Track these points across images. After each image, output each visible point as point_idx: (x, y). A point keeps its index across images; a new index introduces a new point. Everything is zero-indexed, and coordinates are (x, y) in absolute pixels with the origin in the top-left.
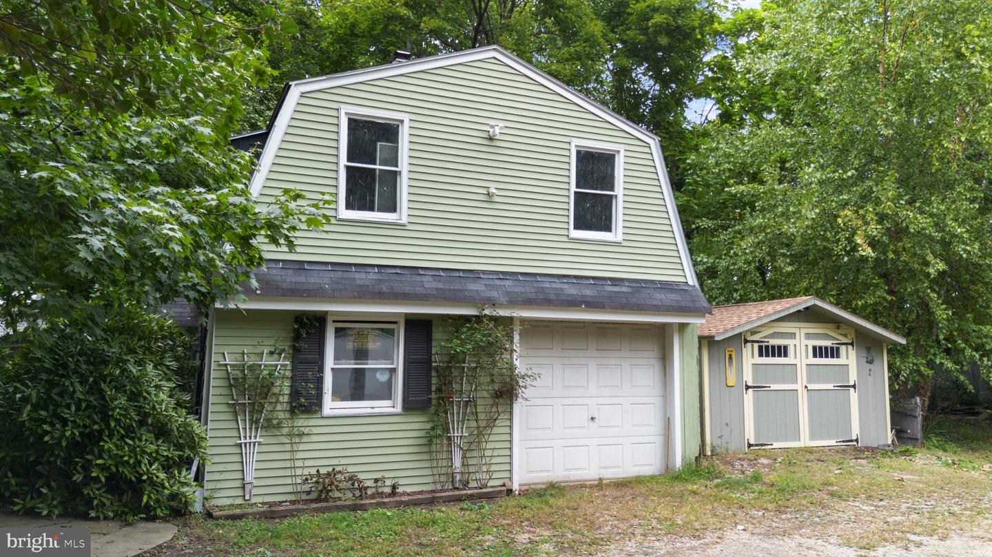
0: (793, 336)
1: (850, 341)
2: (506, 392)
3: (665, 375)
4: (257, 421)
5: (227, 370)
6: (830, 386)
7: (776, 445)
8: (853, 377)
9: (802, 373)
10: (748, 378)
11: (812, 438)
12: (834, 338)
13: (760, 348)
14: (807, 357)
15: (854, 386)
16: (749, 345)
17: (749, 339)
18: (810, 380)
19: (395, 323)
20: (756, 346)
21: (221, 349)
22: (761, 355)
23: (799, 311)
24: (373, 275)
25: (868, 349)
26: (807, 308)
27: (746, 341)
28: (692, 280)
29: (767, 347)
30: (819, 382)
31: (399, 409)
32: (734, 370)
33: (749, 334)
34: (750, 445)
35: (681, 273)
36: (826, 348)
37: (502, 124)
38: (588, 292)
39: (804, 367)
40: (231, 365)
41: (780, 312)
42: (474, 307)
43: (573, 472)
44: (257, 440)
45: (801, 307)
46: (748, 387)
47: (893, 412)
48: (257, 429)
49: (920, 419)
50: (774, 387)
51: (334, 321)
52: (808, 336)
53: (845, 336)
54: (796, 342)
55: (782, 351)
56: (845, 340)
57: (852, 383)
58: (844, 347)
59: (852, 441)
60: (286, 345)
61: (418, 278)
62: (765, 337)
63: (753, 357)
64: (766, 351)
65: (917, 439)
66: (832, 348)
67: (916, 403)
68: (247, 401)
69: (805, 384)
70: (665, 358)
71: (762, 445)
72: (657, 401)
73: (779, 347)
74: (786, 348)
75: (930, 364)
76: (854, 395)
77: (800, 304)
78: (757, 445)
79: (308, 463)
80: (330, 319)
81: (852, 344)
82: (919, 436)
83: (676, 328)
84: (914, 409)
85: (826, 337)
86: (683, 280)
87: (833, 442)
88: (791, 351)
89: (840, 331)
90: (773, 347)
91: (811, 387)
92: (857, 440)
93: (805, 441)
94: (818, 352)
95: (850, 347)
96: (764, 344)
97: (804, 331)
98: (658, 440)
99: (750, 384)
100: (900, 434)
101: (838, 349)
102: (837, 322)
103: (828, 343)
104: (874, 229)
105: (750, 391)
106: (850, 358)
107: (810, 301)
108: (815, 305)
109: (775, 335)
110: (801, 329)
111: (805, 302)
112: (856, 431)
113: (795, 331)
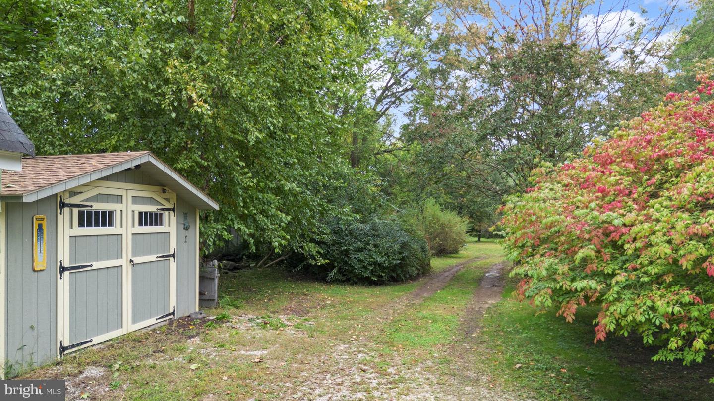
0: (119, 199)
1: (172, 207)
6: (153, 258)
7: (96, 340)
8: (173, 246)
9: (128, 244)
10: (64, 256)
11: (135, 320)
12: (158, 203)
13: (81, 214)
14: (133, 226)
15: (173, 256)
16: (67, 210)
17: (67, 201)
18: (135, 254)
20: (76, 211)
22: (81, 224)
23: (130, 169)
25: (186, 215)
26: (137, 167)
27: (63, 205)
29: (89, 213)
30: (143, 254)
32: (44, 246)
33: (67, 195)
34: (63, 349)
36: (151, 214)
39: (130, 237)
41: (112, 166)
45: (132, 165)
46: (63, 269)
47: (200, 277)
49: (217, 281)
50: (96, 265)
52: (136, 200)
53: (168, 200)
54: (123, 206)
55: (105, 218)
56: (168, 206)
57: (172, 252)
58: (167, 212)
59: (169, 315)
62: (87, 200)
63: (71, 227)
64: (88, 218)
65: (214, 300)
66: (156, 214)
67: (214, 265)
69: (130, 257)
71: (78, 345)
73: (104, 213)
74: (111, 213)
76: (173, 264)
77: (135, 158)
78: (73, 346)
81: (173, 210)
82: (216, 296)
84: (213, 272)
85: (152, 201)
87: (153, 321)
88: (117, 218)
89: (165, 195)
90: (97, 213)
91: (137, 260)
92: (173, 313)
93: (129, 326)
94: (145, 219)
95: (172, 213)
96: (85, 209)
97: (131, 194)
99: (66, 264)
101: (161, 214)
102: (160, 183)
103: (152, 209)
105: (67, 274)
106: (171, 225)
107: (143, 157)
108: (149, 162)
109: (99, 198)
110: (129, 191)
111: (140, 157)
112: (173, 302)
113: (124, 193)
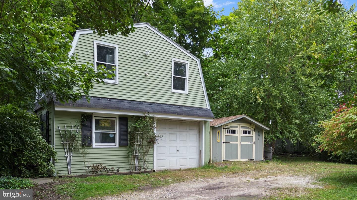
0: (237, 127)
2: (152, 142)
3: (200, 137)
4: (71, 149)
5: (60, 132)
6: (247, 143)
7: (231, 160)
8: (254, 140)
9: (239, 138)
10: (224, 140)
11: (241, 158)
12: (249, 128)
13: (228, 130)
14: (241, 134)
15: (254, 143)
16: (224, 129)
17: (224, 128)
18: (241, 141)
19: (115, 118)
20: (226, 130)
21: (57, 125)
22: (228, 133)
24: (107, 102)
25: (259, 132)
26: (242, 118)
27: (223, 128)
28: (209, 108)
29: (229, 130)
30: (244, 142)
31: (118, 146)
32: (220, 137)
33: (224, 126)
34: (223, 160)
35: (205, 105)
36: (247, 131)
37: (150, 51)
38: (178, 110)
39: (240, 137)
40: (61, 130)
41: (234, 119)
42: (142, 113)
43: (172, 167)
44: (72, 155)
45: (240, 118)
46: (223, 143)
47: (264, 152)
48: (71, 152)
49: (271, 153)
50: (231, 143)
51: (95, 117)
52: (242, 127)
53: (252, 127)
54: (238, 129)
55: (234, 132)
56: (252, 129)
57: (253, 142)
58: (252, 131)
59: (252, 159)
60: (79, 124)
61: (123, 103)
62: (229, 127)
63: (225, 133)
64: (229, 131)
65: (270, 159)
66: (248, 131)
67: (271, 149)
68: (67, 142)
69: (240, 142)
70: (200, 132)
71: (227, 160)
72: (197, 145)
73: (233, 130)
74: (235, 131)
75: (275, 137)
76: (254, 145)
77: (240, 117)
78: (225, 160)
79: (89, 163)
80: (93, 116)
81: (254, 130)
82: (271, 158)
83: (204, 122)
84: (270, 151)
85: (247, 128)
86: (206, 107)
87: (247, 160)
88: (236, 132)
89: (251, 126)
90: (231, 130)
91: (242, 143)
92: (254, 159)
93: (239, 159)
94: (245, 132)
95: (254, 131)
96: (229, 129)
97: (240, 126)
98: (197, 157)
99: (224, 142)
100: (266, 158)
101: (250, 131)
102: (250, 123)
103: (247, 130)
104: (262, 94)
105: (224, 144)
106: (253, 134)
107: (243, 116)
108: (244, 117)
109: (232, 127)
110: (240, 125)
111: (242, 116)
112: (254, 157)
113: (238, 126)
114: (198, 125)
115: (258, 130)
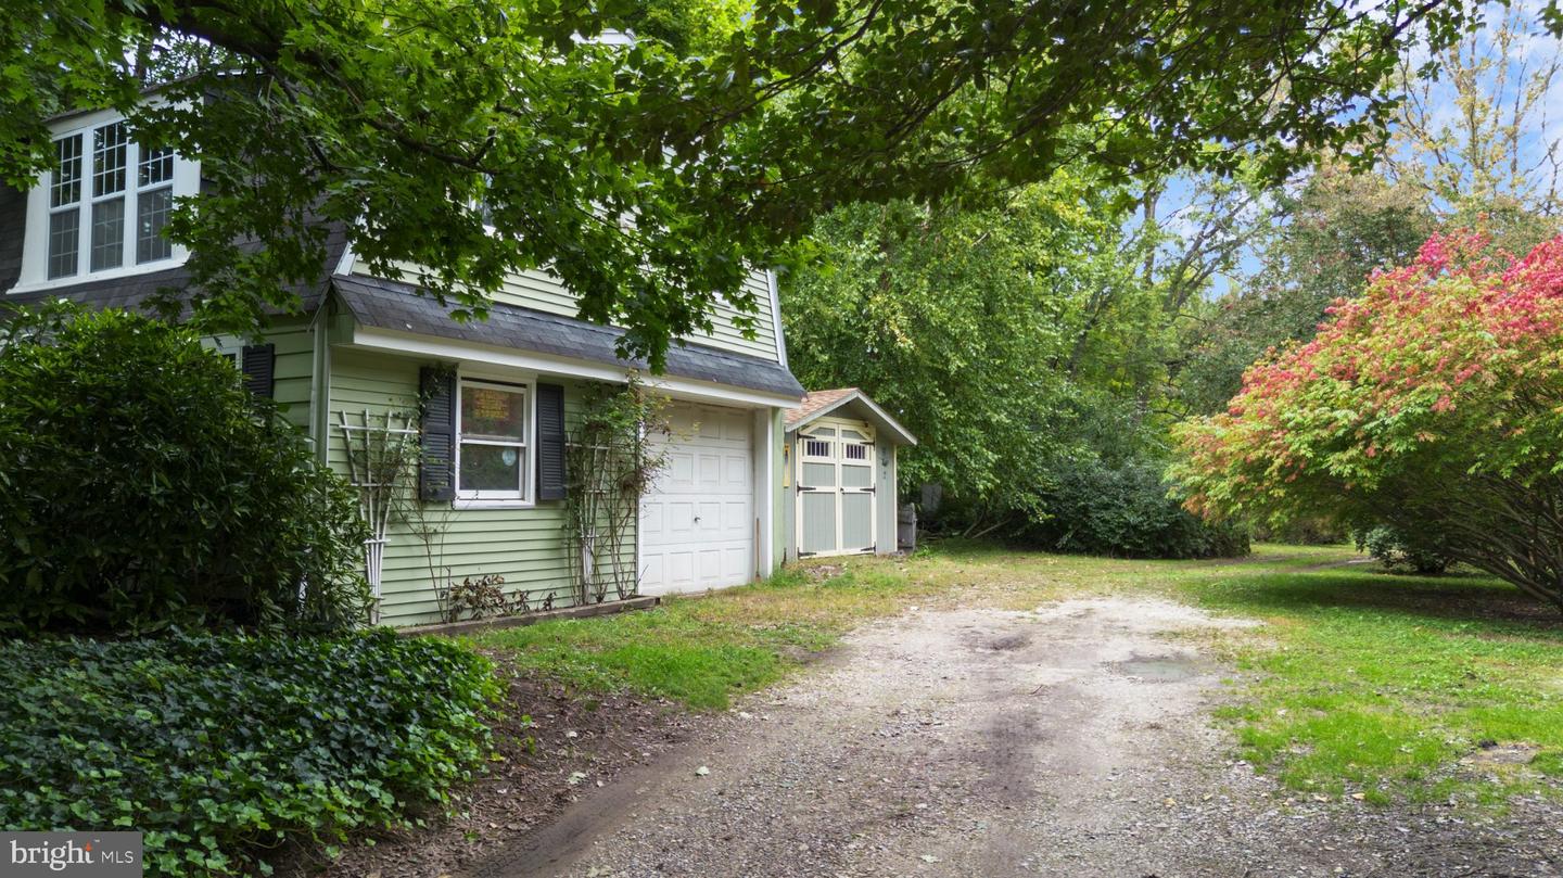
0: (832, 432)
1: (872, 440)
2: (631, 485)
3: (754, 470)
6: (857, 490)
7: (818, 554)
8: (873, 480)
9: (839, 471)
10: (799, 478)
11: (845, 547)
12: (861, 437)
13: (809, 445)
14: (842, 457)
15: (874, 491)
16: (801, 441)
17: (800, 434)
18: (844, 483)
20: (806, 442)
22: (809, 452)
23: (842, 405)
25: (884, 450)
27: (799, 436)
28: (783, 360)
29: (814, 444)
30: (850, 484)
31: (534, 503)
32: (789, 470)
33: (801, 429)
34: (800, 555)
35: (773, 350)
36: (856, 447)
38: (710, 364)
39: (841, 468)
43: (680, 584)
44: (383, 540)
46: (799, 489)
47: (898, 519)
49: (914, 526)
50: (819, 489)
52: (844, 433)
53: (869, 434)
54: (835, 439)
55: (824, 449)
56: (868, 439)
57: (872, 487)
58: (868, 446)
59: (871, 549)
62: (813, 433)
63: (803, 455)
64: (812, 448)
65: (912, 548)
66: (860, 447)
67: (912, 510)
69: (841, 486)
70: (755, 450)
71: (809, 554)
72: (746, 499)
73: (823, 444)
74: (827, 445)
75: (928, 468)
76: (874, 499)
78: (807, 554)
81: (873, 444)
82: (914, 543)
83: (770, 412)
84: (912, 516)
85: (856, 435)
86: (774, 358)
87: (858, 550)
88: (831, 449)
89: (868, 429)
90: (818, 444)
91: (845, 490)
92: (874, 549)
93: (839, 549)
94: (854, 452)
95: (872, 447)
96: (812, 441)
97: (841, 428)
98: (747, 545)
99: (800, 485)
100: (903, 547)
101: (864, 449)
102: (868, 418)
103: (856, 442)
105: (801, 492)
106: (871, 458)
108: (858, 398)
109: (822, 431)
110: (841, 425)
111: (851, 393)
112: (874, 539)
113: (834, 426)
114: (750, 424)
115: (885, 441)
